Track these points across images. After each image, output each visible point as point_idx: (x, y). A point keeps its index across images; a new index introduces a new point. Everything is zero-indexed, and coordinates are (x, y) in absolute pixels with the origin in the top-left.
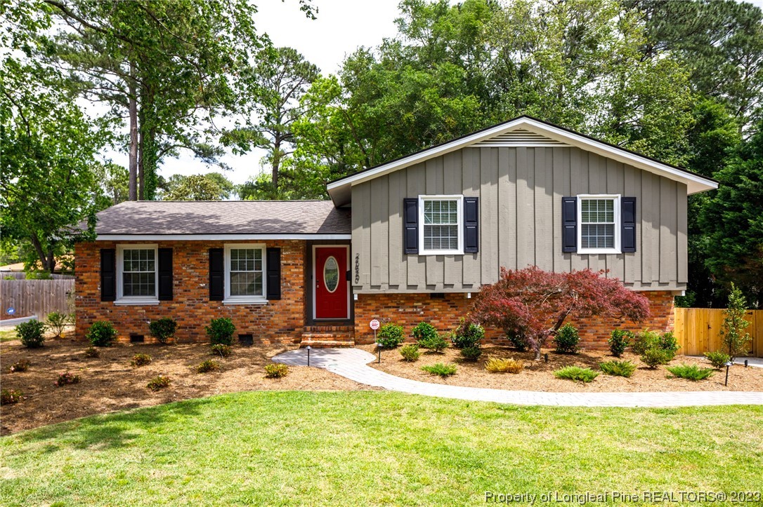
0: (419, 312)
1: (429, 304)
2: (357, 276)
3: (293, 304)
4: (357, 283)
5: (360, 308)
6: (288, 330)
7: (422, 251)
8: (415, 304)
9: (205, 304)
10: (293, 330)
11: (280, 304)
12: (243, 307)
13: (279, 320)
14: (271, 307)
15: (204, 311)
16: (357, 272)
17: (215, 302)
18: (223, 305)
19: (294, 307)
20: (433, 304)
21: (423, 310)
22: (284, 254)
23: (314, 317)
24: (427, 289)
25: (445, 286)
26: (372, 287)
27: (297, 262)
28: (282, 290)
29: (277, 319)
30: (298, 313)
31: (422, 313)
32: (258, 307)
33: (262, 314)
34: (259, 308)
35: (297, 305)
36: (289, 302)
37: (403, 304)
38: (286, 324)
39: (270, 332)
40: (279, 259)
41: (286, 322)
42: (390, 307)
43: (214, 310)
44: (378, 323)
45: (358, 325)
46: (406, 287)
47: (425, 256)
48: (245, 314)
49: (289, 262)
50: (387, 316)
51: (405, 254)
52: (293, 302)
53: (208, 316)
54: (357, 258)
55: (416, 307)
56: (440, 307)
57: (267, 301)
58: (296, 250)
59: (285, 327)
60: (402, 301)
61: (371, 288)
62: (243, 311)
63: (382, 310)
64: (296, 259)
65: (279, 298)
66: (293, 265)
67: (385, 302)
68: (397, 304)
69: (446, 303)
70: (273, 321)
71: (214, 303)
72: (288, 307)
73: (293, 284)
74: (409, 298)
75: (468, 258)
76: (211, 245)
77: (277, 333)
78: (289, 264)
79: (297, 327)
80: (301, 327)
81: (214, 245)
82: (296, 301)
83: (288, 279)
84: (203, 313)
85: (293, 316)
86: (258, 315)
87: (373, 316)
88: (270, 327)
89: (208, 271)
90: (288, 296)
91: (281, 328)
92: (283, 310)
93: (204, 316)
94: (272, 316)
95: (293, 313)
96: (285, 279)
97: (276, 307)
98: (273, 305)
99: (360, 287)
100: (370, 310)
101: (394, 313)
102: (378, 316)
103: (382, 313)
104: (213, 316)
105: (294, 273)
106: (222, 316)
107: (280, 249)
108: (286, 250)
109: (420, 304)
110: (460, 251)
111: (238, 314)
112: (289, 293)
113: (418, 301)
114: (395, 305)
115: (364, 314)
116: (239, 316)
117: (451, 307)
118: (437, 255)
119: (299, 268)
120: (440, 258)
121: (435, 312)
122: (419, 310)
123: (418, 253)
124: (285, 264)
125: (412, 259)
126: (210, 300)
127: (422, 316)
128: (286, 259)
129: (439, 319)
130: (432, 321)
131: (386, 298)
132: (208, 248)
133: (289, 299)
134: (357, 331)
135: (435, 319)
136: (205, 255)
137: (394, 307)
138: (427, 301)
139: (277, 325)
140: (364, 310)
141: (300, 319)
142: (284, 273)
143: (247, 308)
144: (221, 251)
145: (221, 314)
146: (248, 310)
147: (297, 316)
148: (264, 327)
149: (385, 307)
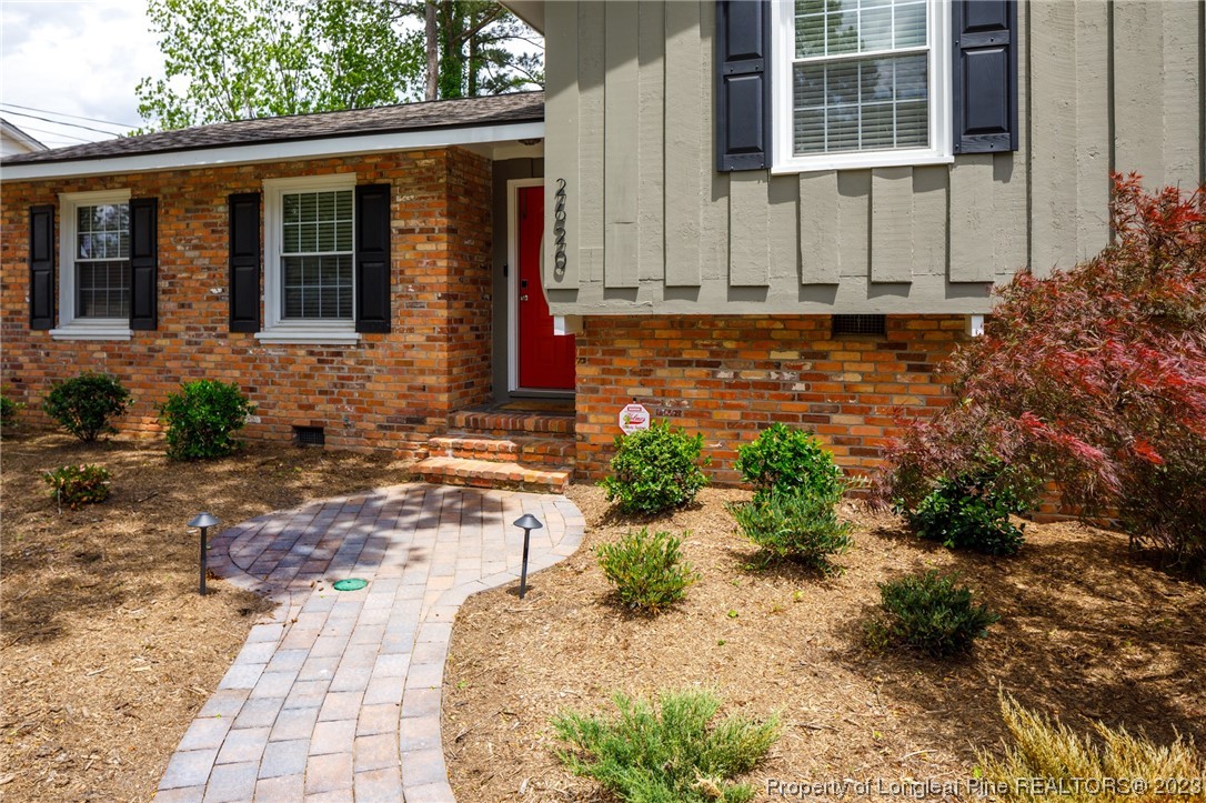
0: (788, 385)
1: (824, 356)
2: (559, 254)
3: (422, 347)
4: (558, 278)
5: (594, 362)
6: (409, 420)
7: (784, 159)
8: (775, 355)
9: (221, 342)
10: (421, 421)
11: (390, 346)
12: (302, 352)
13: (387, 391)
14: (366, 353)
15: (219, 358)
16: (560, 241)
17: (242, 336)
18: (257, 343)
19: (422, 355)
20: (839, 356)
21: (803, 378)
22: (399, 200)
23: (512, 384)
24: (801, 299)
25: (876, 287)
26: (610, 292)
27: (431, 222)
28: (394, 305)
29: (381, 387)
30: (433, 372)
31: (800, 387)
32: (337, 352)
33: (345, 373)
34: (339, 354)
35: (432, 349)
36: (411, 338)
37: (733, 353)
38: (403, 403)
39: (364, 425)
40: (387, 216)
41: (404, 396)
42: (688, 363)
43: (240, 357)
44: (645, 415)
45: (584, 419)
46: (724, 292)
47: (796, 176)
48: (306, 369)
49: (413, 223)
50: (678, 393)
51: (722, 173)
52: (421, 339)
53: (228, 372)
54: (561, 193)
55: (777, 365)
56: (868, 367)
57: (357, 336)
58: (428, 189)
59: (400, 411)
60: (729, 345)
61: (606, 297)
62: (303, 362)
63: (661, 373)
64: (429, 214)
65: (387, 329)
66: (422, 231)
67: (674, 345)
68: (713, 353)
69: (891, 355)
70: (371, 394)
71: (240, 339)
72: (410, 355)
73: (422, 288)
74: (757, 335)
75: (975, 178)
76: (233, 185)
77: (381, 427)
78: (411, 231)
79: (432, 414)
80: (442, 414)
81: (240, 185)
82: (429, 339)
83: (408, 272)
84: (218, 365)
85: (420, 380)
86: (335, 374)
87: (632, 392)
88: (365, 411)
89: (227, 253)
90: (409, 322)
91: (393, 413)
92: (398, 363)
93: (219, 372)
94: (369, 378)
95: (422, 372)
96: (402, 272)
97: (380, 352)
98: (372, 346)
99: (570, 294)
100: (621, 372)
101: (701, 383)
102: (647, 392)
103: (662, 381)
104: (237, 373)
105: (424, 254)
106: (257, 373)
107: (388, 186)
108: (405, 190)
109: (792, 355)
110: (938, 150)
111: (291, 368)
112: (410, 315)
113: (787, 345)
114: (705, 356)
115: (604, 382)
116: (293, 375)
117: (911, 369)
118: (839, 172)
119: (437, 240)
120: (855, 182)
121: (847, 386)
122: (787, 376)
123: (767, 167)
124: (402, 231)
125: (748, 192)
126: (233, 329)
127: (801, 397)
128: (405, 216)
129: (863, 411)
130: (837, 419)
131: (673, 333)
132: (227, 193)
133: (411, 330)
134: (584, 438)
135: (848, 411)
136: (221, 211)
137: (700, 364)
138: (818, 347)
139: (382, 404)
140: (605, 371)
141: (439, 391)
142: (400, 255)
143: (311, 353)
144: (255, 199)
145: (255, 368)
146: (314, 359)
147: (430, 380)
148: (351, 410)
149: (673, 364)
